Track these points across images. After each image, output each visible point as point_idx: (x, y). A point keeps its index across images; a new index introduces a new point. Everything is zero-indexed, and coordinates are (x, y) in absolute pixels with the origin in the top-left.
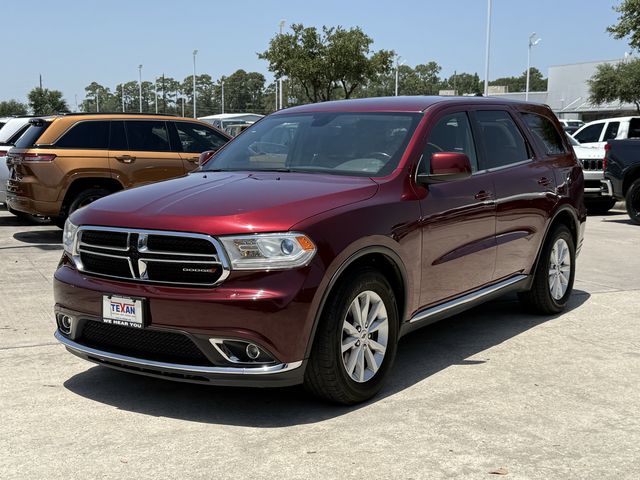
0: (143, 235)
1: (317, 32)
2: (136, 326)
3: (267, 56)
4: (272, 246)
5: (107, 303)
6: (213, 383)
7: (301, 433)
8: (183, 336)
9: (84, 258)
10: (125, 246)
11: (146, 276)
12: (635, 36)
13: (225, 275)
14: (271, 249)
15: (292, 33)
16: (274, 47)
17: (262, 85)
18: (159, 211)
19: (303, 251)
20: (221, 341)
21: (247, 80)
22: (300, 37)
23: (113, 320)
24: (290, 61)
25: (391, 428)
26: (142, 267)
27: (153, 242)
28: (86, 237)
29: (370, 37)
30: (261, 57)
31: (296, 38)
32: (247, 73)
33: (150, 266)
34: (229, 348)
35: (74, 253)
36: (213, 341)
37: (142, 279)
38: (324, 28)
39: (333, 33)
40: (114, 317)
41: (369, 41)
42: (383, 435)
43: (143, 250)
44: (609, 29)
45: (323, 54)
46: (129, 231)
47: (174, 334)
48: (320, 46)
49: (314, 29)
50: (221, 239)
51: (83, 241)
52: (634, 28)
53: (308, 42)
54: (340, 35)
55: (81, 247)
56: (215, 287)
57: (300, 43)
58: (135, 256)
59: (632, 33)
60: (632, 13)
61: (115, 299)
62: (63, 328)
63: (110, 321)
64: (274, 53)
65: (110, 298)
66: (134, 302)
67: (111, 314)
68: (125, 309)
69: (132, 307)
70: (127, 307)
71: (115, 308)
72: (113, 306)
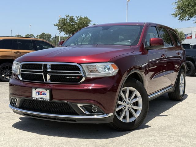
0: (49, 64)
1: (74, 18)
2: (46, 100)
3: (57, 25)
4: (101, 68)
5: (34, 91)
6: (78, 122)
7: (118, 141)
8: (67, 104)
9: (22, 75)
10: (41, 69)
11: (50, 81)
12: (180, 17)
13: (84, 79)
14: (101, 69)
15: (66, 18)
16: (60, 22)
17: (51, 38)
18: (55, 55)
19: (114, 70)
20: (82, 105)
21: (45, 36)
22: (68, 19)
23: (36, 98)
24: (65, 27)
25: (151, 138)
26: (48, 77)
27: (53, 67)
28: (24, 67)
29: (91, 20)
30: (55, 25)
31: (67, 19)
32: (46, 34)
33: (51, 76)
34: (85, 108)
35: (18, 74)
36: (79, 105)
37: (48, 82)
38: (76, 16)
39: (79, 18)
40: (37, 97)
41: (90, 21)
42: (150, 141)
43: (49, 70)
44: (172, 14)
45: (76, 25)
46: (43, 63)
47: (62, 103)
48: (74, 22)
49: (73, 16)
50: (82, 65)
51: (22, 68)
52: (180, 14)
53: (71, 20)
54: (81, 18)
55: (21, 71)
56: (79, 84)
57: (68, 21)
58: (46, 73)
59: (179, 16)
60: (179, 9)
61: (37, 90)
62: (12, 103)
63: (35, 99)
64: (60, 24)
65: (35, 89)
66: (46, 90)
67: (36, 96)
68: (42, 94)
69: (45, 93)
70: (43, 93)
71: (38, 93)
72: (37, 92)
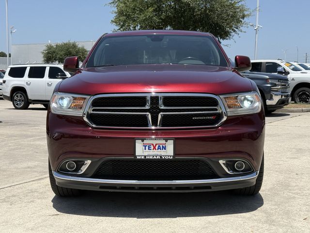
2: (167, 158)
5: (139, 145)
6: (214, 189)
11: (161, 125)
13: (225, 118)
19: (257, 103)
20: (224, 162)
23: (145, 156)
34: (228, 165)
36: (221, 162)
37: (158, 127)
40: (146, 154)
43: (162, 107)
50: (220, 96)
56: (217, 127)
58: (155, 112)
61: (147, 141)
63: (143, 157)
65: (143, 141)
66: (166, 141)
67: (143, 152)
68: (157, 147)
69: (164, 145)
70: (159, 146)
71: (147, 148)
72: (145, 146)
